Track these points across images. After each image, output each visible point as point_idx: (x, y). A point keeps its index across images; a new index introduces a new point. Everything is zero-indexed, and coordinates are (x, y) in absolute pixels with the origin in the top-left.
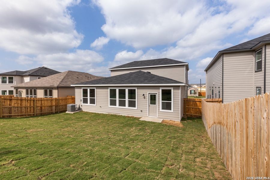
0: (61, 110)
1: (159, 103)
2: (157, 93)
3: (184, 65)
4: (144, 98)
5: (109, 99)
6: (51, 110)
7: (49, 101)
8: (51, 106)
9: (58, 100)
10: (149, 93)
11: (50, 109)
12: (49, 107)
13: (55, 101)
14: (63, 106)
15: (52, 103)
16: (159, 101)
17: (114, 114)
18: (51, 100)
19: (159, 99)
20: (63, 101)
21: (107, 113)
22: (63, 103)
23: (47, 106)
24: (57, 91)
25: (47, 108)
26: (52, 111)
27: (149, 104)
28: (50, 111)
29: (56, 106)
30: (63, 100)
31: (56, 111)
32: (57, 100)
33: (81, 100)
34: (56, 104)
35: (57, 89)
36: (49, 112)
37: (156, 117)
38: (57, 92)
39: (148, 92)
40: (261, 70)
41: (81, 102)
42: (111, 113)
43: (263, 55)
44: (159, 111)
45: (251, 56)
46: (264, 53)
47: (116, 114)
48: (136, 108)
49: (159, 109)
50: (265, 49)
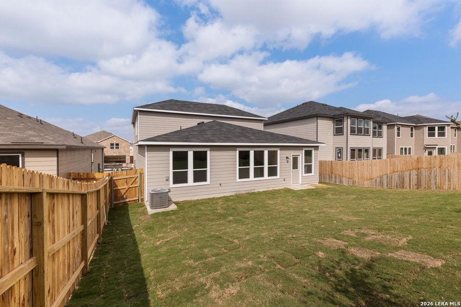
1: (302, 167)
2: (299, 155)
3: (262, 120)
4: (288, 161)
5: (238, 167)
10: (292, 156)
16: (302, 164)
19: (302, 161)
21: (233, 194)
24: (55, 159)
27: (291, 169)
33: (168, 177)
35: (55, 153)
37: (298, 184)
39: (291, 154)
40: (343, 135)
41: (167, 182)
42: (240, 193)
43: (345, 124)
44: (302, 176)
45: (331, 122)
46: (346, 122)
47: (250, 192)
48: (278, 177)
49: (302, 174)
50: (347, 119)
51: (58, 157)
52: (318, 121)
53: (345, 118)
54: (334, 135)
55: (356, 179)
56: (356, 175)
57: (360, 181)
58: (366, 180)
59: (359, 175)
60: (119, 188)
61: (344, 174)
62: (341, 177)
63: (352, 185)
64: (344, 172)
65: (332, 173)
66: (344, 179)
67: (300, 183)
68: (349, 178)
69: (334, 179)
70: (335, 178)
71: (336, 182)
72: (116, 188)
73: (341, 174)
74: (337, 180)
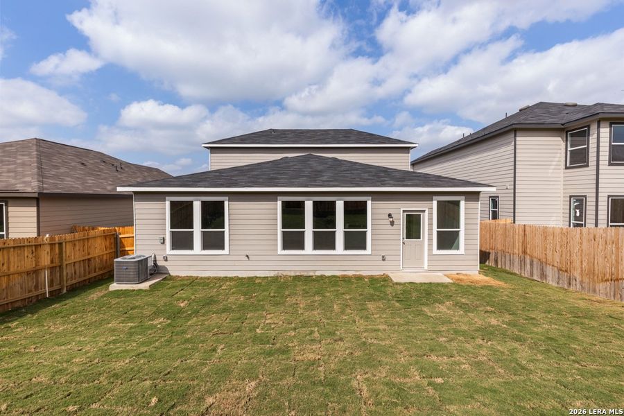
0: (70, 282)
1: (430, 234)
2: (424, 211)
3: (408, 148)
4: (392, 223)
5: (280, 230)
6: (36, 287)
7: (27, 252)
8: (36, 272)
9: (60, 244)
10: (404, 211)
11: (31, 284)
12: (28, 273)
13: (48, 248)
14: (77, 266)
15: (37, 258)
16: (430, 229)
17: (298, 274)
18: (36, 246)
19: (430, 224)
20: (77, 248)
21: (272, 274)
22: (77, 253)
23: (20, 274)
24: (35, 209)
25: (17, 279)
26: (40, 291)
27: (403, 239)
28: (30, 291)
29: (52, 269)
30: (77, 243)
31: (56, 287)
32: (57, 246)
33: (164, 239)
34: (52, 262)
35: (35, 203)
36: (27, 295)
37: (421, 270)
38: (35, 214)
39: (400, 209)
40: (587, 166)
41: (162, 246)
42: (285, 274)
43: (593, 140)
44: (430, 255)
45: (559, 139)
46: (595, 136)
47: (305, 274)
48: (368, 251)
49: (430, 250)
50: (599, 127)
51: (38, 206)
52: (517, 138)
53: (594, 128)
54: (567, 168)
55: (577, 274)
56: (577, 264)
57: (586, 280)
58: (602, 281)
59: (585, 264)
60: (127, 249)
61: (549, 257)
62: (543, 264)
63: (566, 287)
64: (549, 254)
65: (525, 252)
66: (549, 271)
67: (426, 267)
68: (560, 270)
69: (528, 266)
70: (532, 264)
71: (532, 274)
72: (123, 249)
73: (542, 257)
74: (535, 272)
